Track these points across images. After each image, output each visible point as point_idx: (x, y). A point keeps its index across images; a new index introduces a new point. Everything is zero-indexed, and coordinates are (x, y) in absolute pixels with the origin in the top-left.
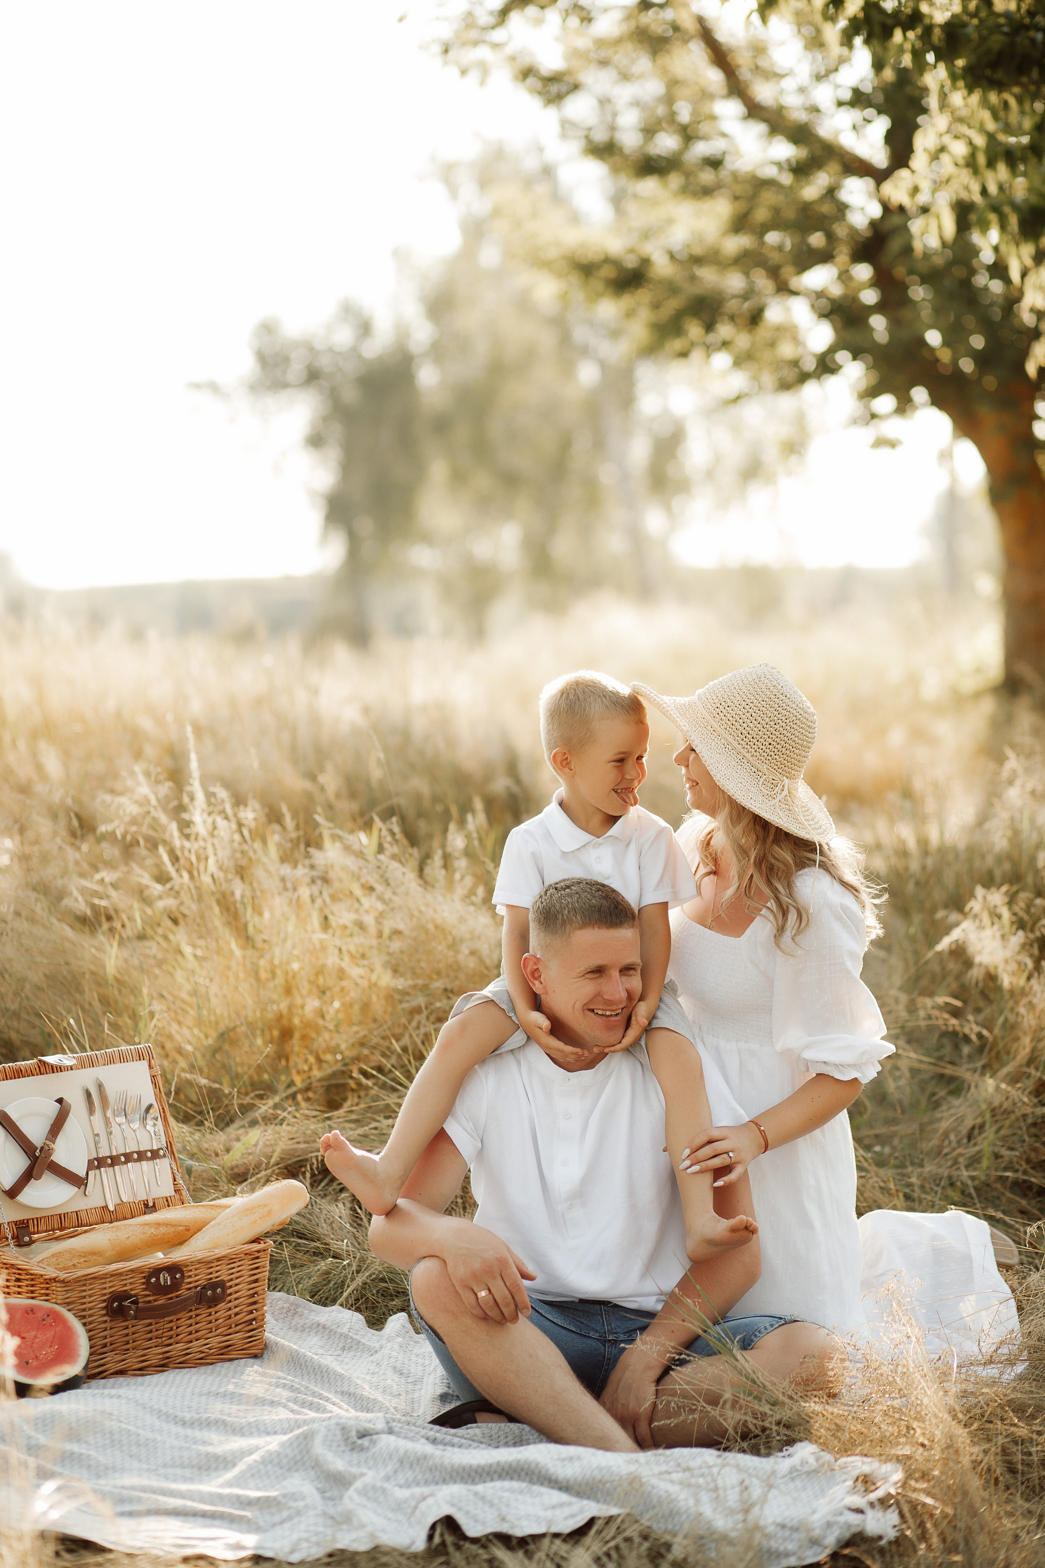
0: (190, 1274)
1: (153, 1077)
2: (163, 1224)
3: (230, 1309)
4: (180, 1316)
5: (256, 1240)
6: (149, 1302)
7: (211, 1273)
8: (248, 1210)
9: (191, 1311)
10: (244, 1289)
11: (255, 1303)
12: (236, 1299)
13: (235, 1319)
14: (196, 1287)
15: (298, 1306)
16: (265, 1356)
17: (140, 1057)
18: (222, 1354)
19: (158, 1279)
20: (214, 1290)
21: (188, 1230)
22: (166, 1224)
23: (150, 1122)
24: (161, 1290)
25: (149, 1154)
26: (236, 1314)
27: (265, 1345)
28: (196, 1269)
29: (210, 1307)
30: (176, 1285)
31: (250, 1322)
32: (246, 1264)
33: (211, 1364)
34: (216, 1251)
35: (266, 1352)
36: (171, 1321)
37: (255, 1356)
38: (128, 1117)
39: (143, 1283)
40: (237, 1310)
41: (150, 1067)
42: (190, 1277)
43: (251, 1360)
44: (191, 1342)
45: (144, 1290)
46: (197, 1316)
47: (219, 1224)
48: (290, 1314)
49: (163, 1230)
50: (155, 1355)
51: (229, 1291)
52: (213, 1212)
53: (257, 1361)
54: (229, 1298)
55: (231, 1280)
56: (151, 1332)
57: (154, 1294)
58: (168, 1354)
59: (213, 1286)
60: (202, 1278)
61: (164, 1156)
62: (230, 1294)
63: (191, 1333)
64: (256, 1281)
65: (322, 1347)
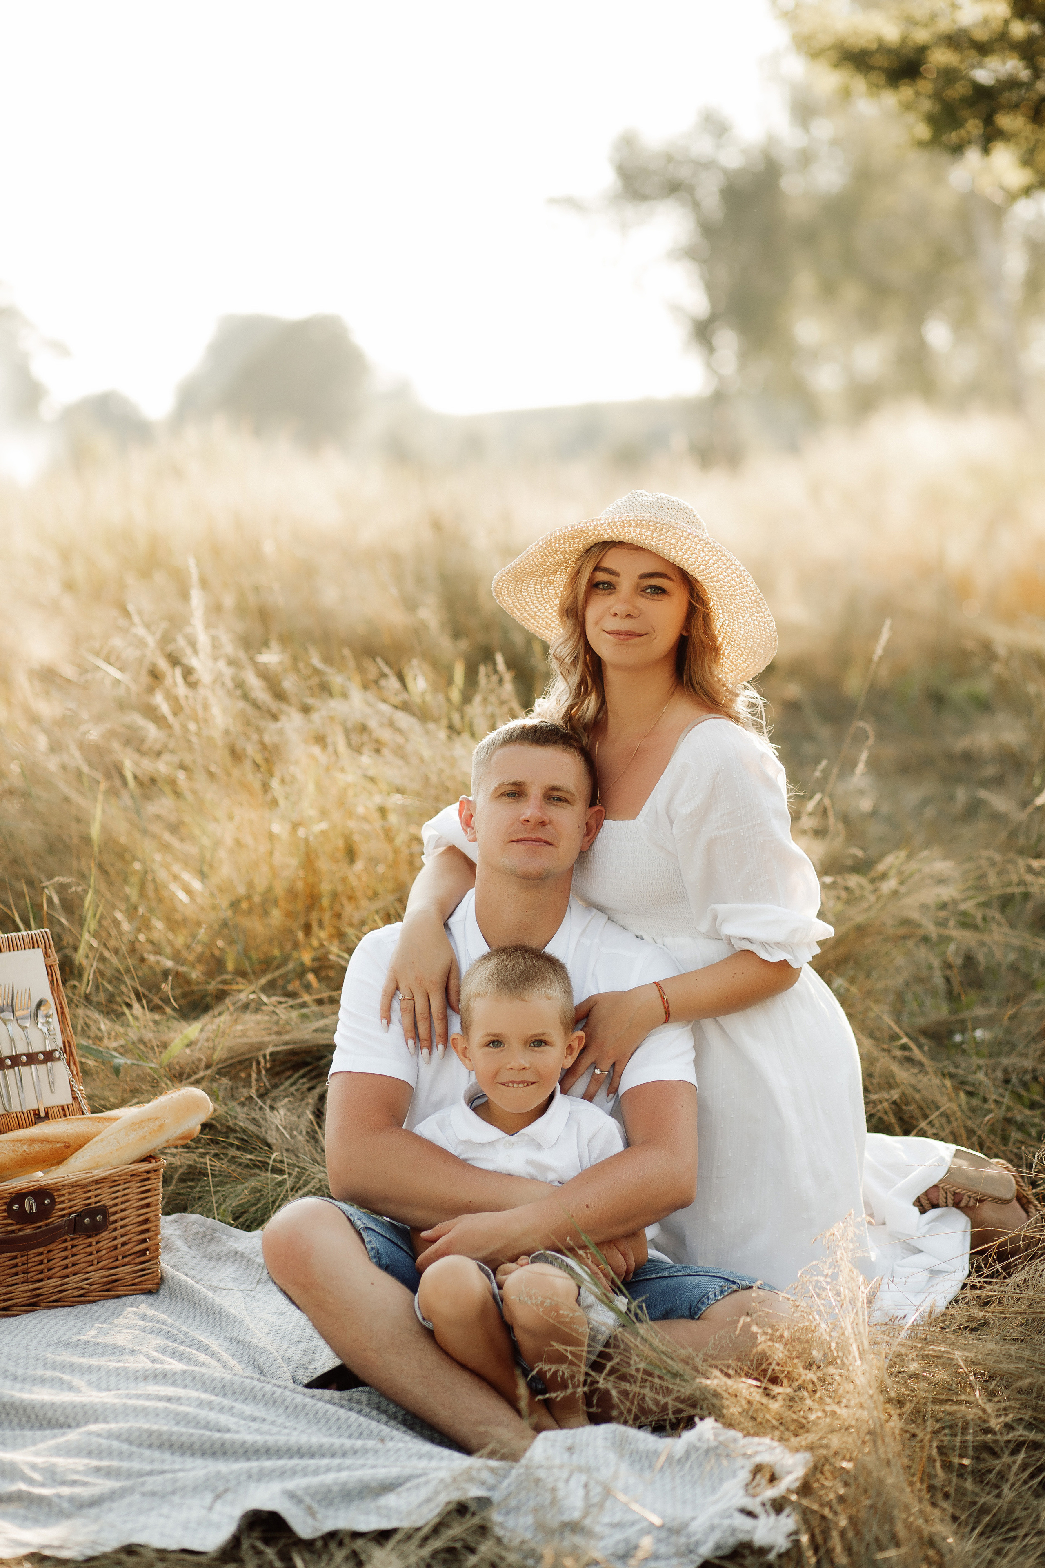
0: (63, 1199)
1: (49, 968)
2: (38, 1141)
3: (115, 1238)
4: (51, 1247)
5: (148, 1158)
6: (13, 1232)
7: (89, 1198)
8: (136, 1124)
9: (66, 1241)
10: (133, 1216)
11: (147, 1231)
12: (122, 1227)
13: (121, 1250)
14: (70, 1214)
15: (215, 1230)
16: (162, 1292)
17: (34, 944)
18: (107, 1290)
19: (22, 1206)
20: (93, 1218)
21: (67, 1147)
22: (42, 1141)
23: (41, 1020)
24: (23, 1218)
25: (41, 1057)
26: (124, 1244)
27: (162, 1278)
28: (70, 1193)
29: (90, 1237)
30: (44, 1212)
31: (143, 1252)
32: (134, 1187)
33: (94, 1302)
34: (95, 1172)
35: (163, 1287)
36: (41, 1254)
37: (149, 1292)
38: (17, 1014)
39: (4, 1211)
40: (124, 1239)
41: (46, 955)
42: (63, 1202)
43: (142, 1297)
44: (67, 1276)
45: (6, 1218)
46: (73, 1247)
47: (102, 1140)
48: (206, 1240)
49: (37, 1147)
50: (21, 1293)
51: (112, 1218)
52: (101, 1126)
53: (150, 1299)
54: (113, 1226)
55: (116, 1205)
56: (16, 1266)
57: (17, 1224)
58: (38, 1292)
59: (92, 1212)
60: (79, 1202)
61: (59, 1059)
62: (116, 1221)
63: (66, 1267)
64: (148, 1205)
65: (235, 1280)
